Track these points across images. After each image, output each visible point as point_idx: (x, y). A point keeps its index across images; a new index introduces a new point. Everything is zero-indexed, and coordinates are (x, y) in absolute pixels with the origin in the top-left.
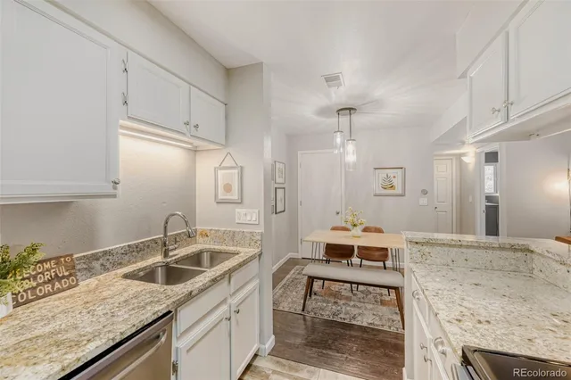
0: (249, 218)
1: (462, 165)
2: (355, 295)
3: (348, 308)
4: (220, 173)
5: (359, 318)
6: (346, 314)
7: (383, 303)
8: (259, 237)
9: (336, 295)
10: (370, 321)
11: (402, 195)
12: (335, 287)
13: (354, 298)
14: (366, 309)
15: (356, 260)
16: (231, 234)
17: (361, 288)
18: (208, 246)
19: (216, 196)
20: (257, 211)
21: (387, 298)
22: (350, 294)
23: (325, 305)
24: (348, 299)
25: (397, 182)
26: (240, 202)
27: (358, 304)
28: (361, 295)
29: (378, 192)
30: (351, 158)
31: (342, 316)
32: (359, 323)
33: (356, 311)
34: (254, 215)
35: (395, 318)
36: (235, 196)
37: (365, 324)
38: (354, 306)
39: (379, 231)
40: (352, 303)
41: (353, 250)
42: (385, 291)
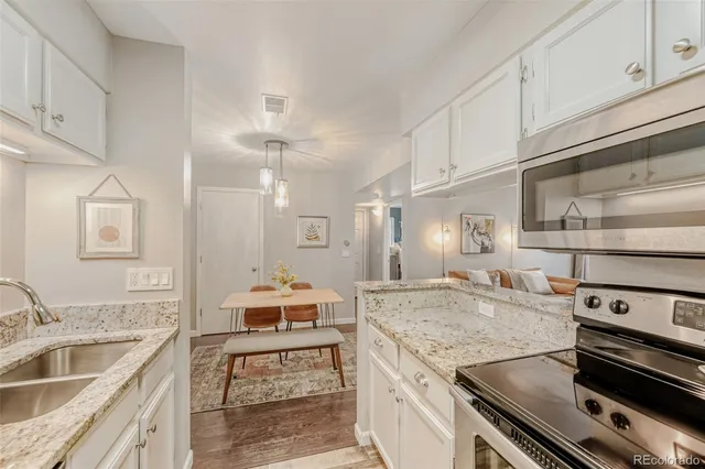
0: (154, 281)
1: (371, 218)
2: (284, 366)
3: (282, 383)
4: (91, 208)
5: (297, 390)
6: (280, 390)
7: (316, 366)
8: (176, 310)
9: (263, 371)
10: (309, 389)
11: (326, 247)
12: (259, 361)
13: (284, 369)
14: (301, 378)
15: (283, 325)
16: (118, 311)
17: (291, 355)
18: (64, 339)
19: (81, 247)
20: (171, 269)
21: (320, 360)
22: (279, 366)
23: (252, 387)
24: (279, 372)
25: (322, 233)
26: (136, 257)
27: (291, 375)
28: (292, 364)
29: (302, 244)
30: (281, 202)
31: (277, 394)
32: (298, 396)
33: (292, 383)
34: (166, 275)
35: (332, 378)
36: (126, 247)
37: (305, 394)
38: (287, 378)
39: (307, 287)
40: (284, 376)
41: (280, 312)
42: (316, 353)
